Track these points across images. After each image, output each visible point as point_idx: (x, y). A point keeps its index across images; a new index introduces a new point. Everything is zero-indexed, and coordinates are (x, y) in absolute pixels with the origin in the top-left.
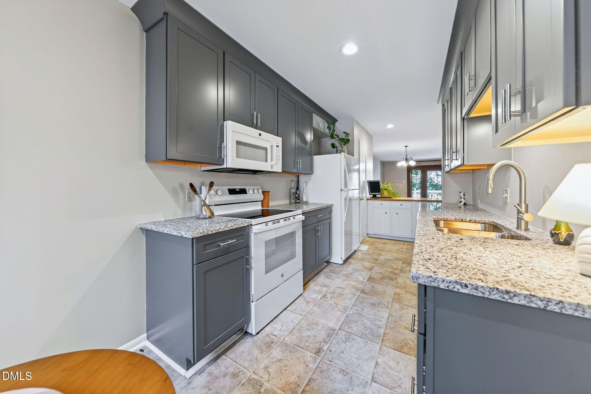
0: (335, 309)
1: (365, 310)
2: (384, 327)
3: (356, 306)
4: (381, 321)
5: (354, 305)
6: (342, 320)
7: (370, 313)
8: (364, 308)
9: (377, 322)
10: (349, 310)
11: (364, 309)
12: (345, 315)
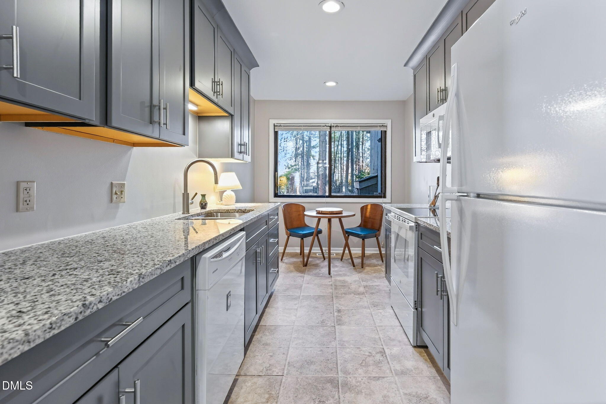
0: (354, 342)
1: (318, 351)
2: (292, 339)
3: (332, 353)
4: (296, 344)
5: (335, 354)
6: (337, 334)
7: (310, 349)
8: (320, 354)
9: (300, 341)
10: (338, 346)
11: (321, 352)
12: (337, 339)
